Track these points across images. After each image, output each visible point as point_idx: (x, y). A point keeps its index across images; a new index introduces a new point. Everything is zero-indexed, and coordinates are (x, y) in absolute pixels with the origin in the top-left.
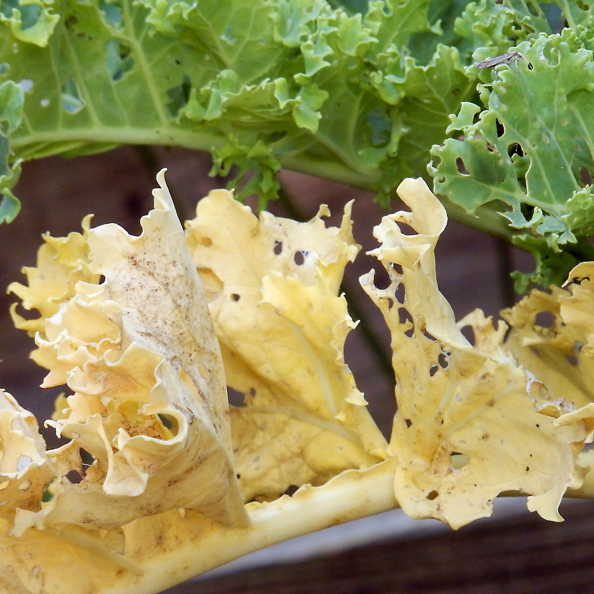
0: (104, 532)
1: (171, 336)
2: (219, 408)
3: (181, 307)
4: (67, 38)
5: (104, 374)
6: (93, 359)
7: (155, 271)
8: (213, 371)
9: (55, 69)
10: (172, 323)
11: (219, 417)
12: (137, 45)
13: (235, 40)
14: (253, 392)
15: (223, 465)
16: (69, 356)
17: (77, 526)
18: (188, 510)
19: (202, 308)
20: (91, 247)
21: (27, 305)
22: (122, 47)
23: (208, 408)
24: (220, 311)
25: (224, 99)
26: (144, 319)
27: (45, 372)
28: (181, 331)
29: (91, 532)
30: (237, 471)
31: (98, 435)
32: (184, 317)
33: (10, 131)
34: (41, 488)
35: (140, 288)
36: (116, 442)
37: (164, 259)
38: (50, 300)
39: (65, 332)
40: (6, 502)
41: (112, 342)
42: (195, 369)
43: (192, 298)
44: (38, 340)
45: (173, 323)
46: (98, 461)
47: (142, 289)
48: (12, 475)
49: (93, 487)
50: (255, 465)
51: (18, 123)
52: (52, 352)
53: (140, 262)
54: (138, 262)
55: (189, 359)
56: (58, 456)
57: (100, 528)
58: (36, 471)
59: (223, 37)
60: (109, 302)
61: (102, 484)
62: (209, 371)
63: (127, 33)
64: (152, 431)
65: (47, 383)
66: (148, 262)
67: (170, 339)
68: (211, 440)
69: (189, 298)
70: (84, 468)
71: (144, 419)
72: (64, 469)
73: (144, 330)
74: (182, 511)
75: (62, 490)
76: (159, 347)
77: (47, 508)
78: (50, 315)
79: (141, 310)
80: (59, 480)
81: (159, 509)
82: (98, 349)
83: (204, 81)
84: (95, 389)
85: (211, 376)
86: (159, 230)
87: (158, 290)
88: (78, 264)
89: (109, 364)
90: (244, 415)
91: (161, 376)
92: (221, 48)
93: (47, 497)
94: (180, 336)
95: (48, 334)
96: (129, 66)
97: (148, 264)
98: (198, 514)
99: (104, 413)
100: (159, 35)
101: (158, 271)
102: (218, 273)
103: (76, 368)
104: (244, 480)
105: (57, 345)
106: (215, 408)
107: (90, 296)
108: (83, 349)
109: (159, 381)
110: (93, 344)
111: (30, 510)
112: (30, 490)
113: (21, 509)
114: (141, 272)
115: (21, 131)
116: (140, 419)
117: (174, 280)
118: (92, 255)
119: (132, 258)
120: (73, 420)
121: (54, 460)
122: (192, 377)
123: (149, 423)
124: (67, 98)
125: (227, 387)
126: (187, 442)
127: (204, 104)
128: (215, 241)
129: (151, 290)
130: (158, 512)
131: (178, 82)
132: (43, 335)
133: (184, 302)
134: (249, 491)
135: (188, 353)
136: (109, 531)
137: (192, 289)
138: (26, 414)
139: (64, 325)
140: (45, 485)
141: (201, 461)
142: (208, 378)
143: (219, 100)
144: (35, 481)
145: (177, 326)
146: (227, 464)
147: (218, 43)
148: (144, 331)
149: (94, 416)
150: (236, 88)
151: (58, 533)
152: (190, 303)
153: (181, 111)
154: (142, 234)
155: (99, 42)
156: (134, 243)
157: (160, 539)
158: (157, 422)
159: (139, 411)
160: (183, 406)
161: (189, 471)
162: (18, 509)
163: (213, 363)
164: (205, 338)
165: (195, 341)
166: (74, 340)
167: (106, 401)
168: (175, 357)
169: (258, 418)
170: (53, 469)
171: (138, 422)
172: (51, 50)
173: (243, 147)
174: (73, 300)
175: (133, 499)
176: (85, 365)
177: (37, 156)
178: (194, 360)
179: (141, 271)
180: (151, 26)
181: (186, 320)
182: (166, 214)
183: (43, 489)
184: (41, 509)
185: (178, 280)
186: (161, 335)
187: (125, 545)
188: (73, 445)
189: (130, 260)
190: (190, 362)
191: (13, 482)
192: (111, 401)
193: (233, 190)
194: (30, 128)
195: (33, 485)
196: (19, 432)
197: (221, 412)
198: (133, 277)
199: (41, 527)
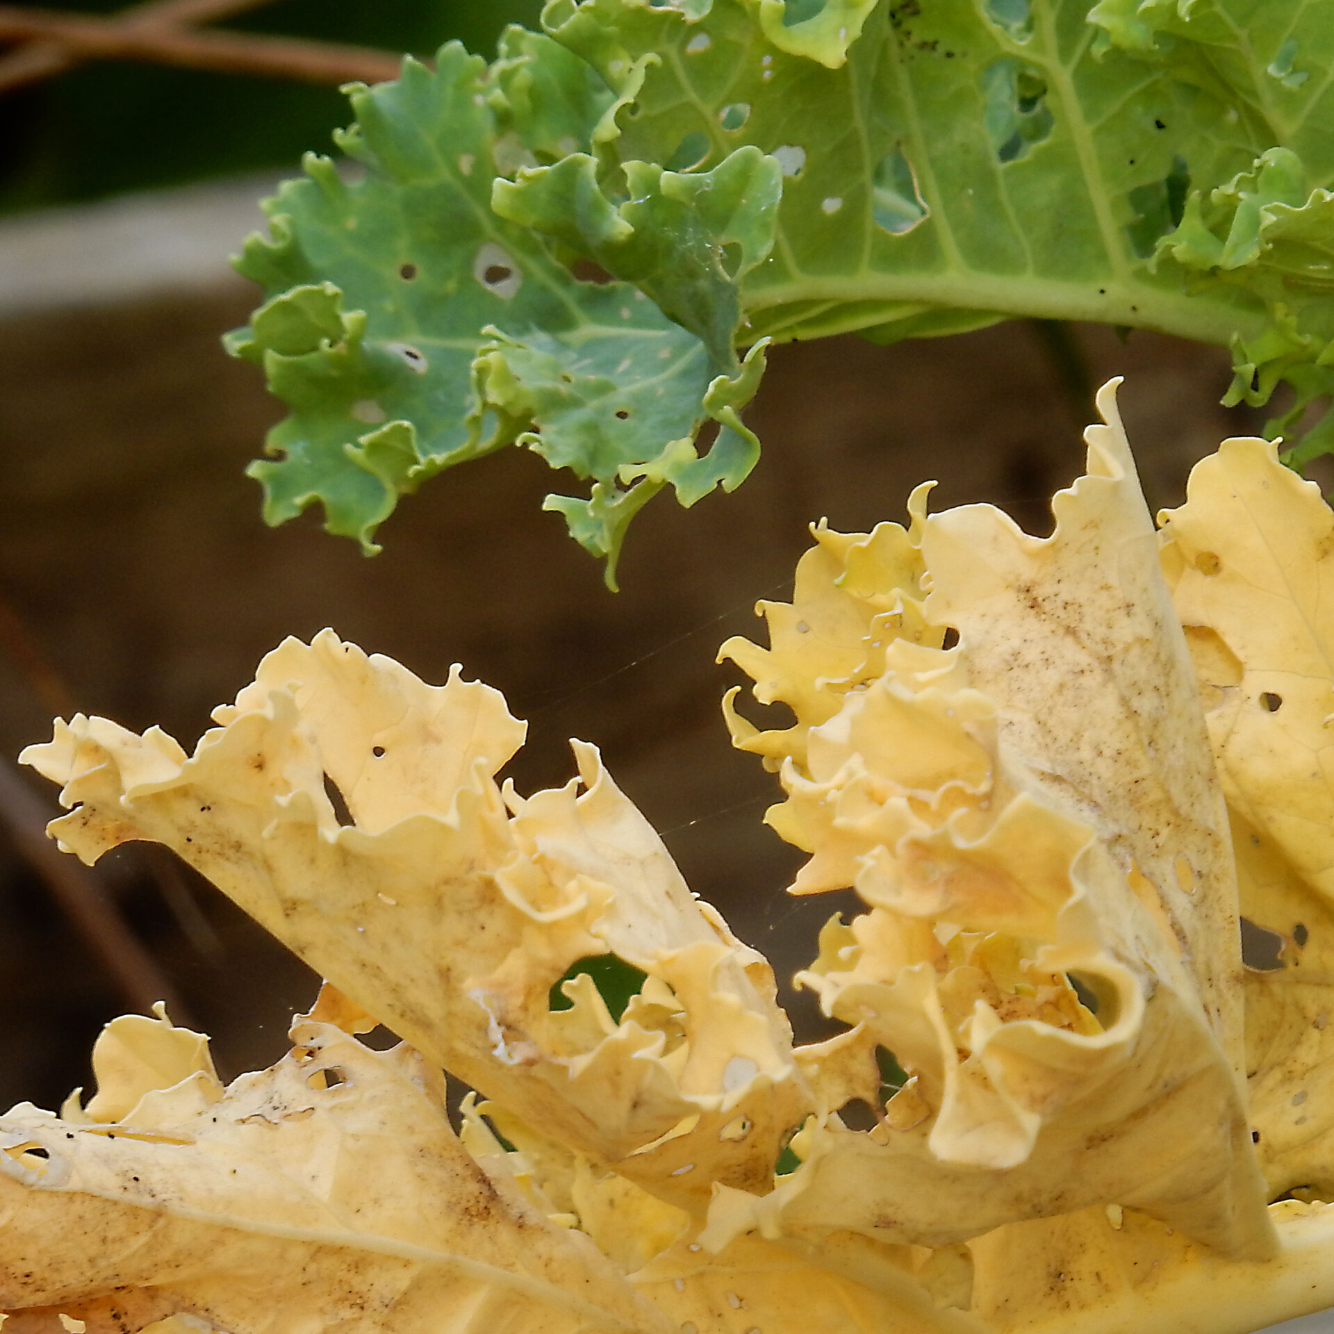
0: (922, 1254)
1: (1111, 785)
2: (1218, 965)
3: (1139, 715)
4: (894, 49)
5: (945, 868)
6: (922, 829)
7: (1081, 625)
8: (1208, 876)
9: (859, 122)
10: (1114, 753)
11: (1219, 991)
12: (1062, 77)
13: (1302, 77)
14: (1301, 935)
15: (1221, 1105)
16: (864, 820)
17: (860, 1234)
18: (1130, 1210)
19: (1191, 720)
20: (928, 559)
21: (764, 694)
22: (1024, 79)
23: (1193, 963)
24: (1230, 733)
25: (1269, 219)
26: (1049, 740)
27: (799, 858)
28: (1137, 775)
29: (892, 1252)
30: (1255, 1121)
31: (924, 1016)
32: (1146, 742)
33: (744, 269)
34: (776, 1136)
35: (1043, 666)
36: (967, 1033)
37: (1104, 599)
38: (820, 682)
39: (855, 761)
40: (691, 1167)
41: (970, 790)
42: (1165, 868)
43: (1168, 695)
44: (789, 777)
45: (1119, 753)
46: (919, 1079)
47: (1047, 668)
48: (708, 1101)
49: (903, 1142)
50: (1296, 1113)
51: (764, 250)
52: (820, 807)
53: (1047, 601)
54: (1040, 599)
55: (1152, 843)
56: (821, 1060)
57: (915, 1241)
58: (767, 1093)
59: (1272, 69)
60: (967, 694)
61: (925, 1135)
62: (1200, 874)
63: (1039, 46)
64: (1052, 1010)
65: (805, 882)
66: (1066, 603)
67: (1109, 792)
68: (1197, 1042)
69: (1160, 697)
70: (884, 1095)
71: (1036, 984)
72: (836, 1094)
73: (1047, 767)
74: (1114, 1213)
75: (828, 1144)
76: (1081, 810)
77: (789, 1187)
78: (820, 720)
79: (1042, 717)
80: (823, 1119)
81: (1059, 1204)
82: (934, 805)
83: (1222, 174)
84: (923, 903)
85: (1203, 887)
86: (1096, 526)
87: (1087, 673)
88: (894, 599)
89: (961, 843)
90: (1276, 989)
91: (1085, 879)
92: (1267, 97)
93: (788, 1162)
94: (1133, 786)
95: (813, 763)
96: (1040, 128)
97: (1065, 608)
98: (1153, 1223)
99: (941, 959)
100: (1117, 54)
101: (1088, 625)
102: (1231, 641)
103: (878, 850)
104: (1268, 1146)
105: (834, 791)
106: (1208, 965)
107: (922, 677)
108: (898, 802)
109: (1080, 890)
110: (923, 794)
111: (747, 1191)
112: (749, 1140)
113: (726, 1187)
114: (1047, 627)
115: (771, 271)
116: (1026, 985)
117: (1127, 649)
118: (929, 579)
119: (1028, 591)
120: (865, 974)
121: (813, 1070)
122: (1158, 888)
123: (1046, 993)
124: (887, 196)
125: (1241, 918)
126: (1138, 1044)
127: (1219, 230)
128: (1227, 562)
129: (1068, 672)
130: (1057, 1211)
131: (1158, 172)
132: (801, 767)
133: (1146, 704)
134: (1277, 1175)
135: (1150, 829)
136: (935, 1251)
137: (1167, 675)
138: (750, 956)
139: (856, 744)
140: (786, 1131)
141: (1169, 1092)
142: (1196, 892)
143: (1255, 220)
144: (761, 1121)
145: (1128, 763)
146: (1232, 1104)
147: (1261, 85)
148: (1046, 770)
149: (917, 968)
150: (1298, 194)
151: (810, 1250)
152: (1163, 707)
153: (1162, 242)
154: (1054, 535)
155: (971, 66)
156: (1034, 555)
157: (1058, 1278)
158: (1065, 994)
159: (1024, 964)
160: (1134, 955)
161: (1139, 1114)
162: (717, 1186)
163: (1210, 856)
164: (1195, 795)
165: (1169, 799)
166: (878, 782)
167: (946, 933)
168: (1120, 836)
169: (1311, 1000)
170: (809, 1095)
171: (1018, 991)
172: (854, 77)
173: (1307, 339)
174: (876, 687)
175: (1000, 1176)
176: (901, 843)
177: (805, 335)
178: (1163, 846)
179: (1047, 622)
180: (1098, 32)
181: (1151, 748)
182: (1116, 488)
183: (780, 1141)
184: (773, 1189)
185: (1136, 651)
186: (1087, 781)
187: (971, 1288)
188: (860, 1038)
189: (1022, 596)
190: (1156, 851)
191: (708, 1119)
192: (957, 937)
193: (1280, 439)
194: (790, 263)
195: (758, 1129)
196: (731, 998)
197: (1223, 976)
198: (1028, 637)
199: (770, 1231)
